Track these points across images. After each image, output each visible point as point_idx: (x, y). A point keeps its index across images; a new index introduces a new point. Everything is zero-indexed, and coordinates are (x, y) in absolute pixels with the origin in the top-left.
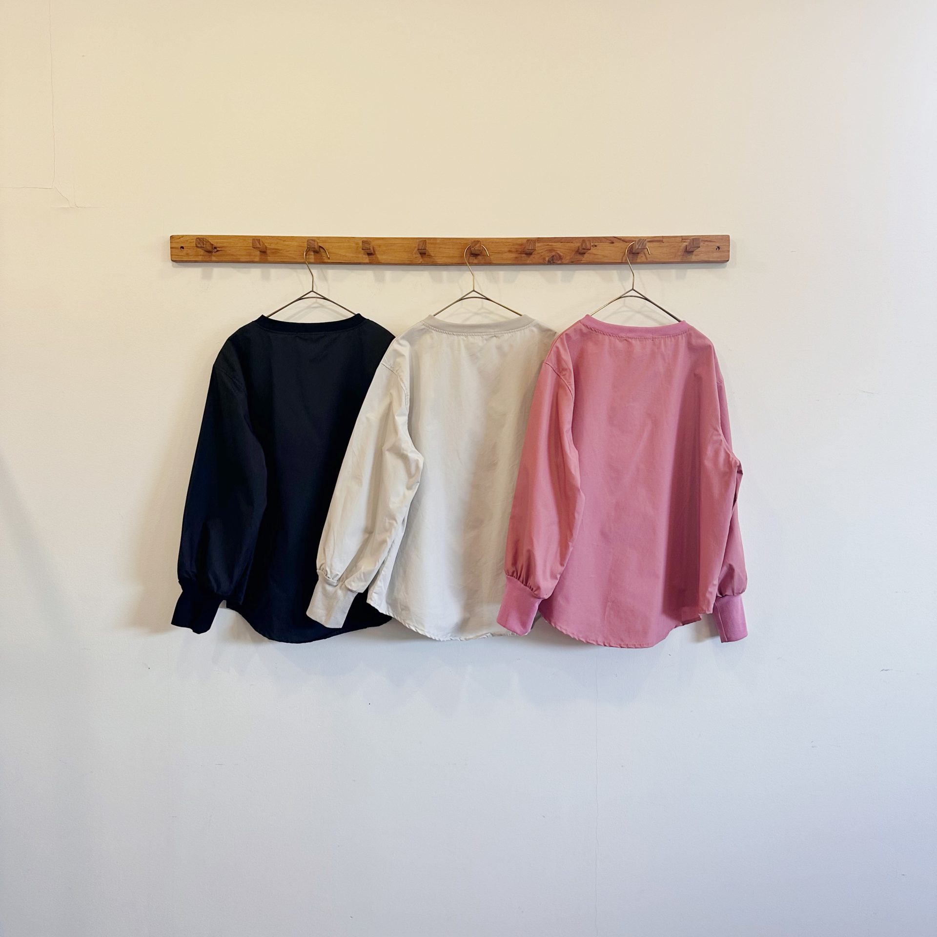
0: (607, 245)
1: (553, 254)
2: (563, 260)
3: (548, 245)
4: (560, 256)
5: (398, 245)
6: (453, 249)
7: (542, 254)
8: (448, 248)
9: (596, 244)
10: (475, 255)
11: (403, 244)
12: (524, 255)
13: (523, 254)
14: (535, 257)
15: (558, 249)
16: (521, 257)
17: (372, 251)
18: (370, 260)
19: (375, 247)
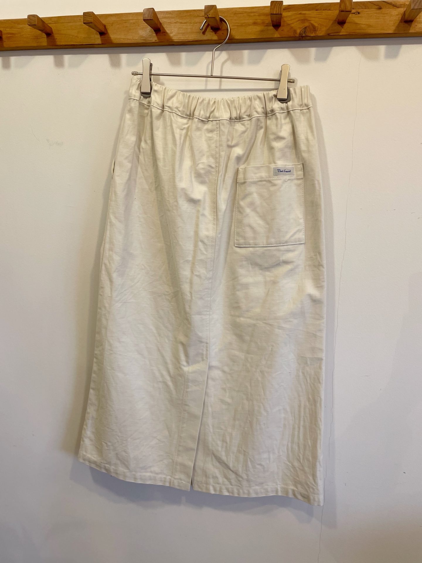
0: (373, 11)
1: (307, 24)
2: (317, 32)
3: (300, 14)
4: (314, 27)
5: (131, 21)
6: (190, 23)
7: (292, 25)
8: (185, 23)
9: (359, 11)
10: (216, 29)
11: (135, 20)
12: (272, 28)
13: (271, 26)
14: (284, 31)
15: (313, 19)
16: (268, 30)
17: (103, 30)
18: (102, 40)
19: (106, 24)
